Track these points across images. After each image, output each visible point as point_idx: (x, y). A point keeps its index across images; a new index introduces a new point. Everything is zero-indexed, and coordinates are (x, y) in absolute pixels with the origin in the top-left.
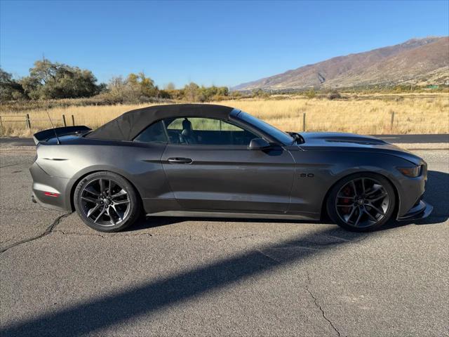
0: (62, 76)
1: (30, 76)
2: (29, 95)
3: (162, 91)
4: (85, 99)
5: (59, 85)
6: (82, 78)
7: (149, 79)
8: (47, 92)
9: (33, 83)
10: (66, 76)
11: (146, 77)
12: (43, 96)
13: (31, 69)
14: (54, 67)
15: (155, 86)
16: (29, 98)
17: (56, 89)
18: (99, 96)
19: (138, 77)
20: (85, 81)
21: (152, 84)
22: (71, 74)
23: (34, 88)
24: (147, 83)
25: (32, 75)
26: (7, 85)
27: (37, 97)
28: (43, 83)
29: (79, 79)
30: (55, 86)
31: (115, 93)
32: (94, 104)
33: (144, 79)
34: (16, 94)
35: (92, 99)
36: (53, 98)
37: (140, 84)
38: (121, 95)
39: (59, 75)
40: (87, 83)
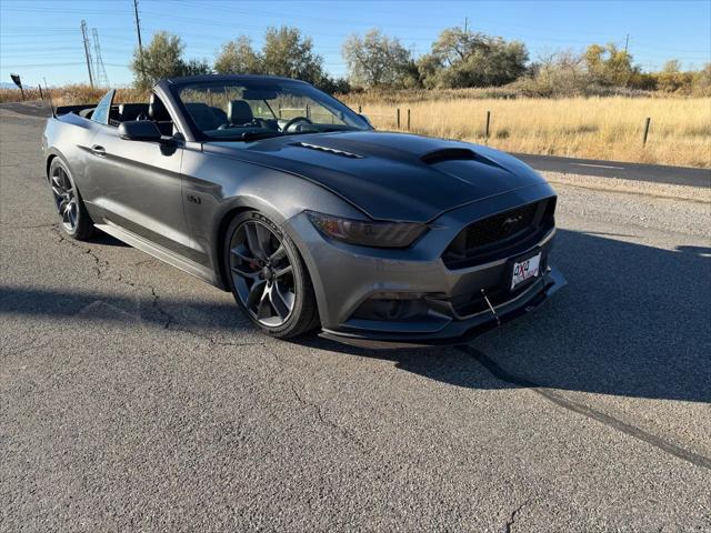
0: (473, 52)
1: (431, 54)
2: (424, 82)
3: (644, 76)
4: (491, 89)
5: (465, 67)
6: (503, 54)
7: (624, 54)
8: (447, 77)
9: (433, 65)
10: (477, 52)
11: (620, 51)
12: (440, 84)
13: (435, 44)
14: (465, 39)
15: (633, 65)
16: (422, 86)
17: (461, 73)
18: (515, 84)
19: (603, 51)
20: (508, 59)
21: (627, 64)
22: (486, 49)
23: (433, 72)
24: (620, 63)
25: (434, 52)
26: (403, 67)
27: (433, 85)
28: (446, 63)
29: (498, 57)
30: (460, 69)
31: (543, 79)
32: (505, 97)
33: (614, 54)
34: (409, 80)
35: (505, 89)
36: (454, 87)
37: (605, 63)
38: (551, 83)
39: (470, 51)
40: (512, 63)
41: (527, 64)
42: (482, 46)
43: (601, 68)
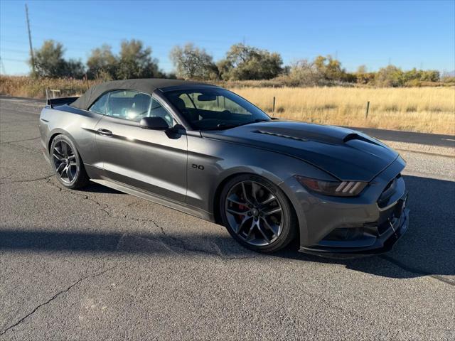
0: (251, 59)
1: (226, 59)
2: (222, 76)
3: (348, 75)
4: (263, 81)
5: (247, 68)
6: (268, 60)
7: (336, 61)
8: (236, 74)
9: (227, 66)
10: (254, 58)
11: (334, 59)
12: (232, 78)
13: (227, 53)
14: (245, 50)
15: (342, 69)
16: (221, 79)
17: (244, 71)
18: (277, 78)
19: (325, 59)
20: (271, 63)
21: (338, 67)
22: (259, 57)
23: (227, 70)
24: (334, 66)
25: (228, 58)
26: (209, 67)
27: (228, 78)
28: (235, 65)
29: (265, 62)
30: (243, 68)
31: (293, 76)
32: (272, 86)
33: (331, 62)
34: (213, 75)
35: (271, 81)
36: (240, 79)
37: (326, 67)
38: (298, 78)
39: (249, 57)
40: (273, 66)
41: (282, 66)
42: (256, 55)
43: (324, 69)
